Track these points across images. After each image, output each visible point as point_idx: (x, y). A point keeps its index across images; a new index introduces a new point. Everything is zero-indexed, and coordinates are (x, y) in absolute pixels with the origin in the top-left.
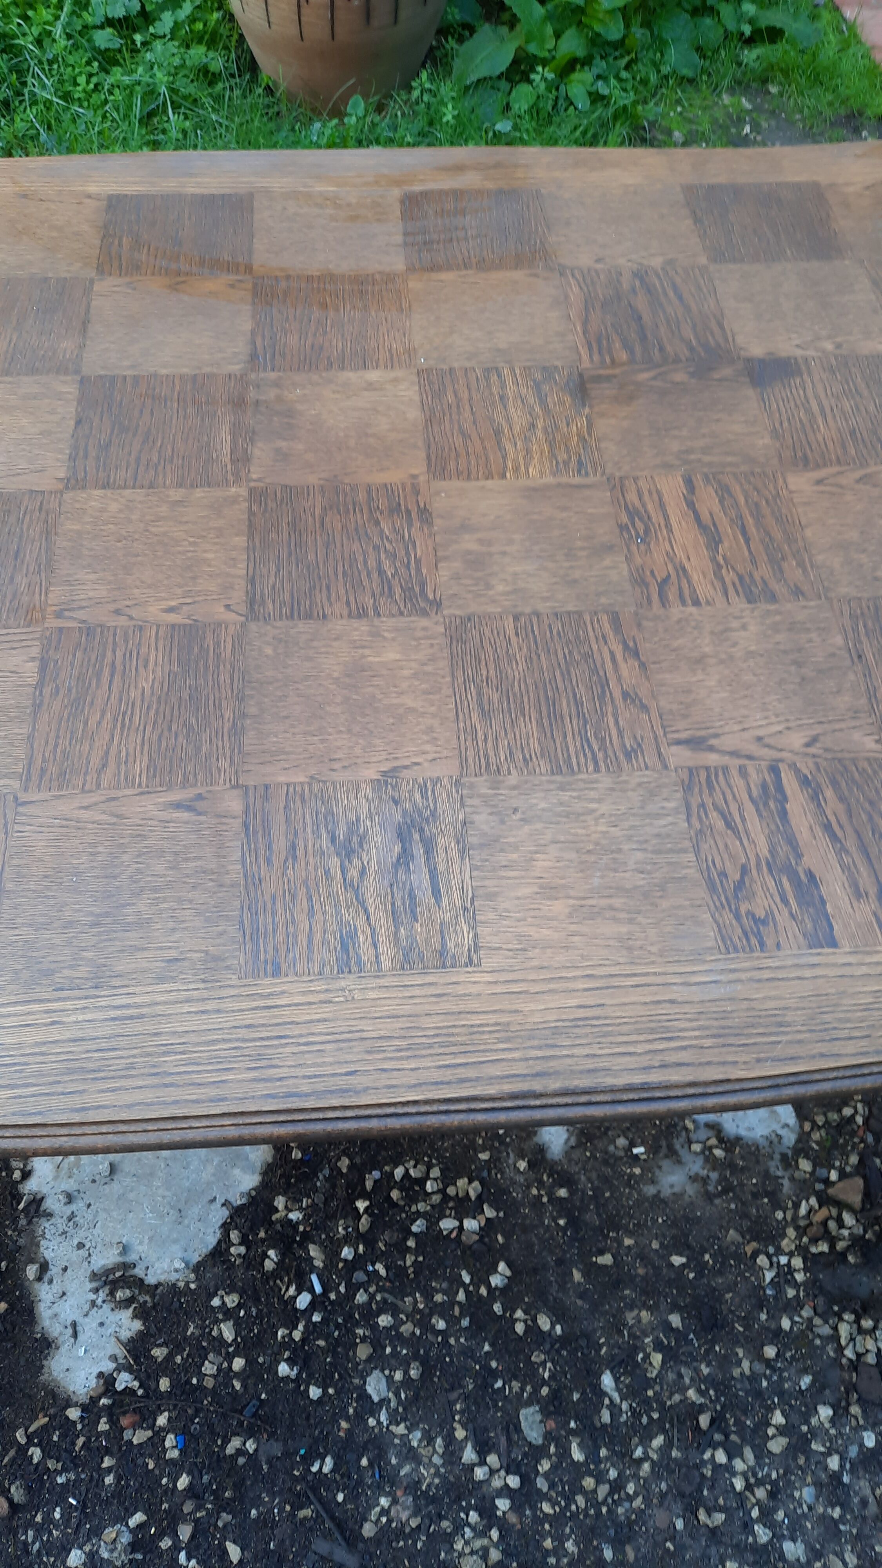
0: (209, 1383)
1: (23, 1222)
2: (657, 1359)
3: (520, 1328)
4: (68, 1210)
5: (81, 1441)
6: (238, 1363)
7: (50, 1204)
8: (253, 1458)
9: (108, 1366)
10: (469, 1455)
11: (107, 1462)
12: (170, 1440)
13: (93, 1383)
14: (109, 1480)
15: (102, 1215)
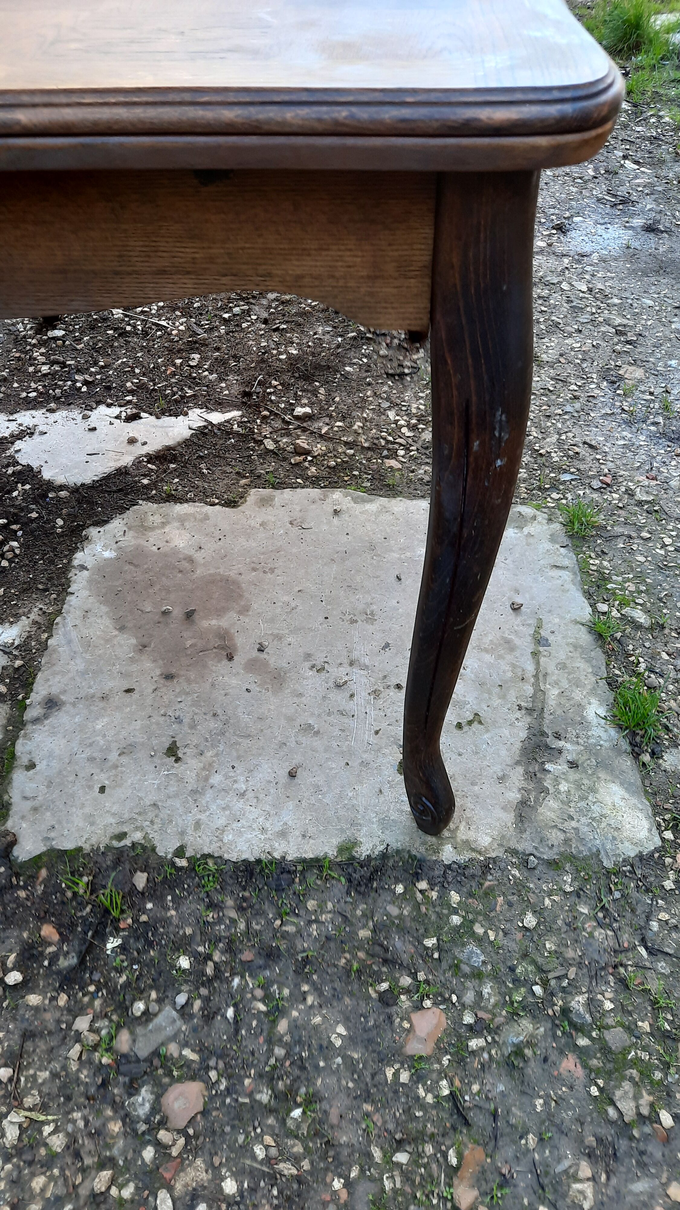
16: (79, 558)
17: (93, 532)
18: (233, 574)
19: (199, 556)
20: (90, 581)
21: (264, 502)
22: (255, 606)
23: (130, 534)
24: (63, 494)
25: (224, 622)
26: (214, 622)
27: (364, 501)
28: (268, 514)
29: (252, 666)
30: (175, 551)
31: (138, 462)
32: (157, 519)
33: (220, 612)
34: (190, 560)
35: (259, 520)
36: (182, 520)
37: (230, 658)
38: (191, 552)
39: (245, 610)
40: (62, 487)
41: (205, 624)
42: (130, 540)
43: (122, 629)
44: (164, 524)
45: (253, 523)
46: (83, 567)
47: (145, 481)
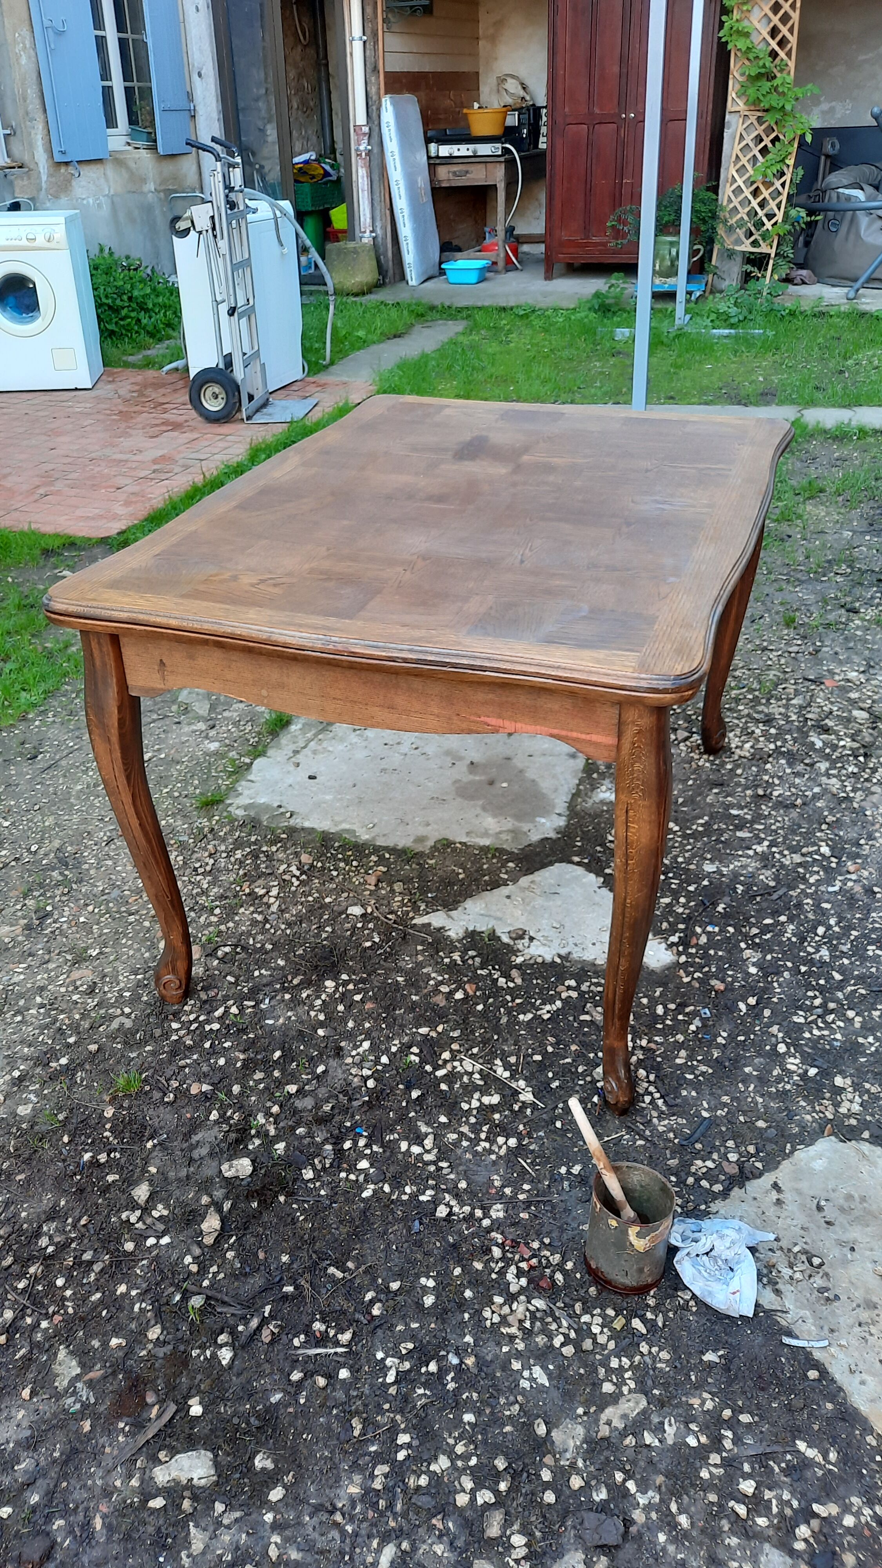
0: (687, 911)
1: (568, 964)
2: (729, 799)
3: (700, 829)
4: (571, 945)
5: (697, 960)
6: (682, 900)
7: (563, 952)
8: (729, 906)
9: (664, 946)
10: (751, 853)
11: (712, 952)
12: (709, 929)
13: (669, 953)
14: (720, 953)
15: (581, 933)
16: (562, 822)
17: (553, 835)
18: (459, 800)
19: (479, 811)
20: (554, 807)
21: (420, 840)
22: (450, 782)
23: (525, 829)
24: (576, 859)
25: (471, 777)
26: (477, 778)
27: (347, 831)
28: (421, 831)
29: (461, 759)
30: (495, 816)
31: (515, 881)
32: (504, 837)
33: (471, 783)
34: (484, 809)
35: (430, 828)
36: (486, 834)
37: (472, 763)
38: (483, 814)
39: (456, 782)
40: (578, 864)
41: (483, 778)
42: (525, 827)
43: (533, 781)
44: (500, 833)
45: (436, 826)
46: (559, 815)
47: (511, 865)
